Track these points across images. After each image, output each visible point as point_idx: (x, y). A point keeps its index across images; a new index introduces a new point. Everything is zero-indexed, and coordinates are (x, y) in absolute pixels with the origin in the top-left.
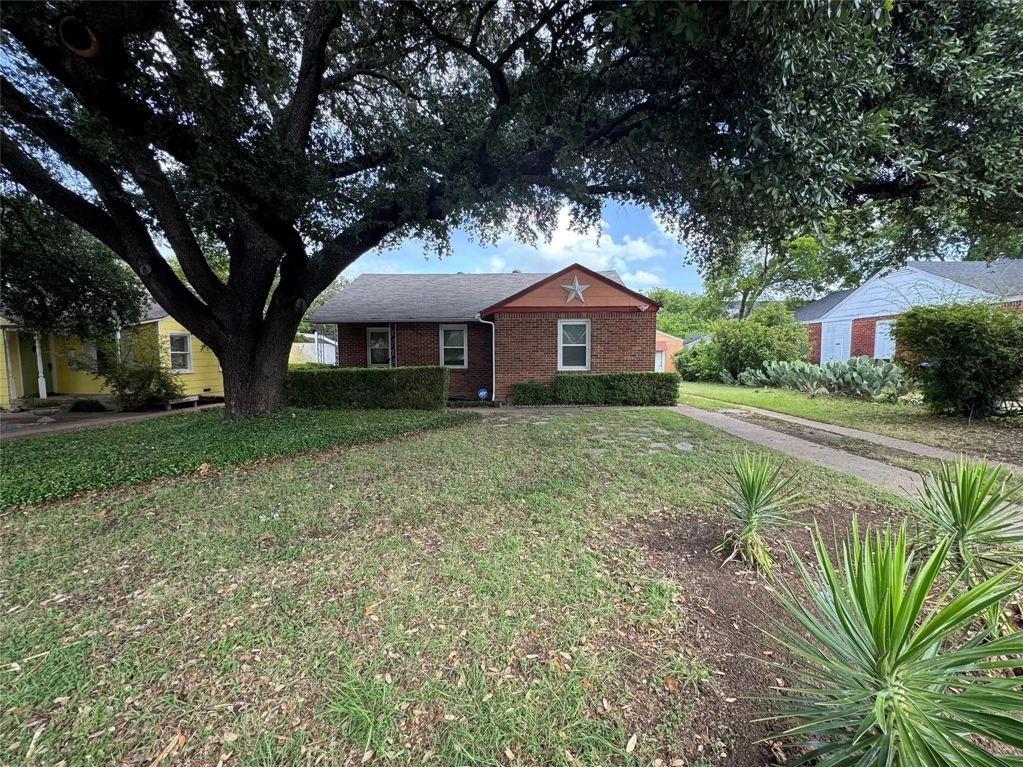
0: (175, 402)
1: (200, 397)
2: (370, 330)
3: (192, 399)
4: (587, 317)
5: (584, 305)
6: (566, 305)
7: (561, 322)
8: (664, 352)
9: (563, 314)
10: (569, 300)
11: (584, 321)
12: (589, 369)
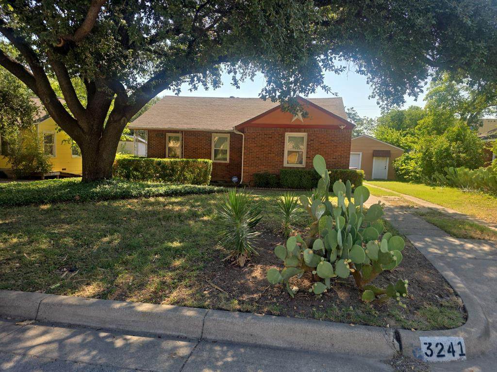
0: (47, 175)
1: (61, 172)
2: (168, 135)
3: (56, 174)
4: (305, 132)
5: (303, 124)
6: (291, 123)
7: (288, 135)
8: (388, 158)
9: (289, 129)
10: (293, 120)
11: (304, 135)
12: (305, 167)
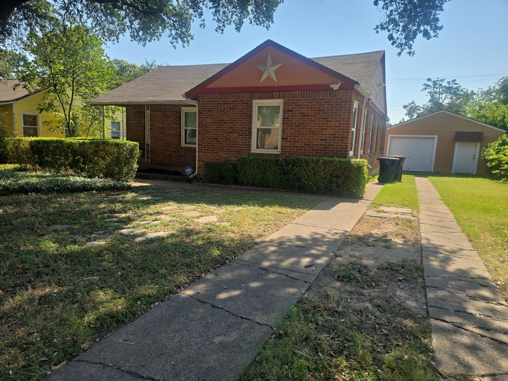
4: (279, 98)
5: (276, 85)
6: (260, 86)
7: (257, 103)
8: (479, 144)
9: (257, 95)
10: (262, 81)
11: (278, 102)
12: (280, 153)
